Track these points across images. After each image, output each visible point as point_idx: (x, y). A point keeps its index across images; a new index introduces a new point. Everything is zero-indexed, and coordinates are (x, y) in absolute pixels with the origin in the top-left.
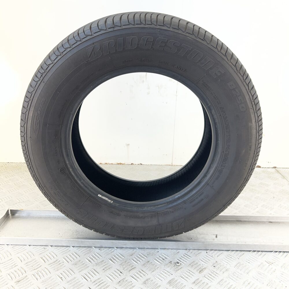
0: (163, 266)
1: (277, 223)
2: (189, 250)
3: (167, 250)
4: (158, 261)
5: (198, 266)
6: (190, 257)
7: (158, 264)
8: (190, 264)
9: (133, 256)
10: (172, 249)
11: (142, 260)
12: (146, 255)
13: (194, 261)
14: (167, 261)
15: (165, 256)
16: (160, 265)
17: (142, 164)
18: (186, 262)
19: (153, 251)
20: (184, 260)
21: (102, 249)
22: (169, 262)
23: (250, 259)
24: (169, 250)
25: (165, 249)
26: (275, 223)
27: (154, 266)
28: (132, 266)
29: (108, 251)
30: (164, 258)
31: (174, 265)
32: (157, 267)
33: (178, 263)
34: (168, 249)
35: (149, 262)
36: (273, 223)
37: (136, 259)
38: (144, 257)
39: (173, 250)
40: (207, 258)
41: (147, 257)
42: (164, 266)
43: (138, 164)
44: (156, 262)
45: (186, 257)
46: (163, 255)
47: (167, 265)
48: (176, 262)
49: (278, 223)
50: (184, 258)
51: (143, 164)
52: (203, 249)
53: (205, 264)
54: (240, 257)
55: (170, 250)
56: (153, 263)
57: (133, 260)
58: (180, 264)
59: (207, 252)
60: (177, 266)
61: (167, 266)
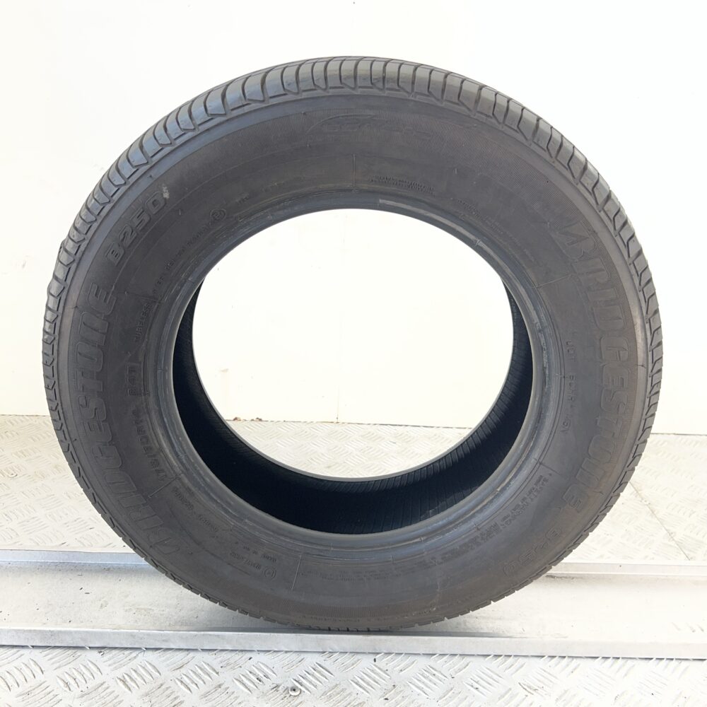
0: (255, 698)
1: (566, 578)
2: (328, 655)
3: (275, 653)
4: (244, 685)
5: (345, 698)
6: (329, 672)
7: (243, 691)
8: (325, 693)
9: (183, 670)
10: (286, 652)
11: (204, 683)
12: (218, 668)
13: (337, 685)
14: (268, 684)
15: (265, 669)
16: (248, 694)
17: (260, 420)
18: (315, 686)
19: (236, 656)
20: (310, 682)
21: (106, 651)
22: (272, 687)
23: (482, 679)
24: (279, 654)
25: (270, 651)
26: (561, 578)
27: (232, 697)
28: (176, 698)
29: (122, 655)
30: (261, 675)
31: (282, 696)
32: (238, 701)
33: (294, 690)
34: (275, 651)
35: (220, 686)
36: (558, 577)
37: (190, 679)
38: (211, 671)
39: (288, 654)
40: (373, 675)
41: (217, 673)
42: (258, 698)
43: (253, 420)
44: (239, 688)
45: (319, 672)
46: (263, 666)
47: (264, 694)
48: (290, 685)
49: (570, 577)
50: (313, 676)
51: (263, 419)
52: (367, 651)
53: (363, 691)
54: (456, 673)
55: (281, 655)
56: (229, 691)
57: (182, 682)
58: (298, 693)
59: (375, 660)
60: (290, 699)
61: (266, 698)
